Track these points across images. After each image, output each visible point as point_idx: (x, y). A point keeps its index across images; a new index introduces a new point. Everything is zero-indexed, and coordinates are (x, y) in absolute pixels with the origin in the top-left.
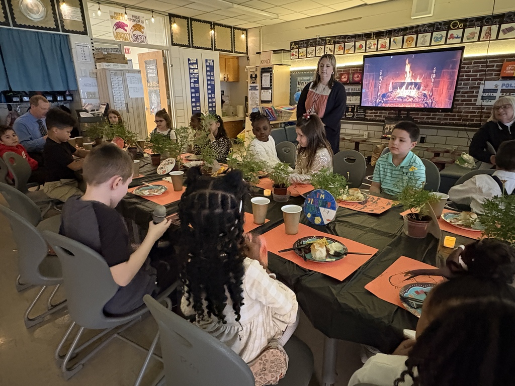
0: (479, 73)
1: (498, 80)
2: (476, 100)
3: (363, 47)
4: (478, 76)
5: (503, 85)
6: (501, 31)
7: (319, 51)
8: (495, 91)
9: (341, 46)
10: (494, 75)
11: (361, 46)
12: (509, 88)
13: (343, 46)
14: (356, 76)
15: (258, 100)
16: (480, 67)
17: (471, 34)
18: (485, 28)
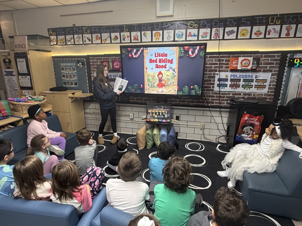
0: (213, 66)
1: (228, 71)
2: (213, 87)
3: (118, 39)
4: (213, 68)
5: (231, 76)
6: (225, 33)
7: (77, 39)
8: (226, 80)
9: (98, 36)
10: (224, 67)
11: (116, 38)
12: (235, 78)
13: (99, 36)
14: (115, 64)
15: (17, 86)
16: (214, 61)
17: (204, 33)
18: (214, 30)
